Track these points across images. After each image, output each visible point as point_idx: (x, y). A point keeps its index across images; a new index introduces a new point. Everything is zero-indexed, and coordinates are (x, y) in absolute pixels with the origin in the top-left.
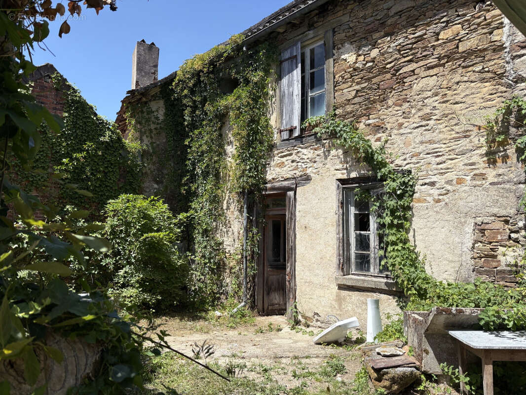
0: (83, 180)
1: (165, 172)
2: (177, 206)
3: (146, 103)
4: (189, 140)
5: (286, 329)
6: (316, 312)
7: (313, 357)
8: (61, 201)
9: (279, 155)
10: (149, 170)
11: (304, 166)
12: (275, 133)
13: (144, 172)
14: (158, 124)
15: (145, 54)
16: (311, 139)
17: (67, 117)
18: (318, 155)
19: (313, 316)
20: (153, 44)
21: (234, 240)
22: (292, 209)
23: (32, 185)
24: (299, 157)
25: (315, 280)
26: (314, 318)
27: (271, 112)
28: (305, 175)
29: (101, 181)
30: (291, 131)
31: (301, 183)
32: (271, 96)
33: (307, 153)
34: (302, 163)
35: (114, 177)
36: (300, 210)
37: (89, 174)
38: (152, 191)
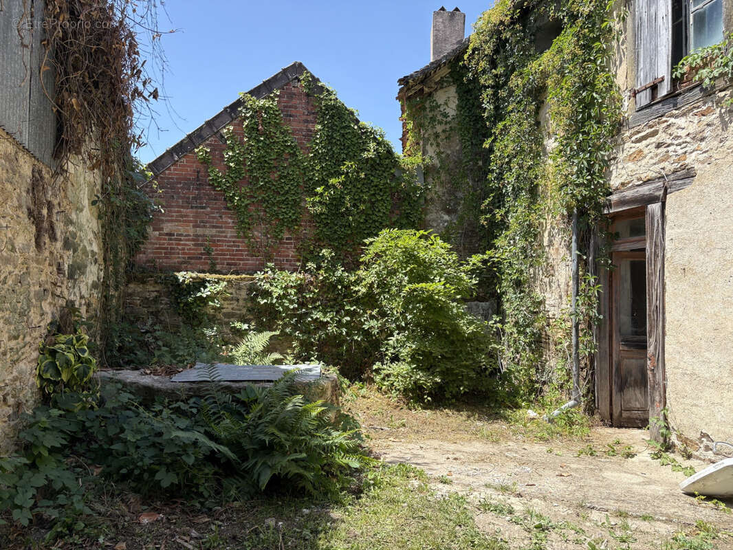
0: (343, 215)
1: (460, 195)
2: (480, 245)
3: (430, 95)
4: (490, 140)
5: (644, 455)
6: (704, 432)
7: (658, 520)
8: (317, 244)
9: (633, 139)
10: (436, 193)
11: (680, 152)
12: (626, 98)
13: (429, 197)
14: (446, 123)
15: (445, 27)
16: (695, 95)
17: (320, 130)
18: (708, 125)
19: (700, 439)
20: (457, 9)
21: (561, 297)
22: (657, 236)
23: (283, 225)
24: (671, 135)
25: (703, 371)
26: (702, 442)
27: (618, 63)
28: (683, 167)
29: (368, 215)
30: (654, 88)
31: (675, 184)
32: (618, 34)
33: (685, 124)
34: (677, 145)
35: (384, 208)
36: (673, 237)
37: (349, 205)
38: (441, 224)
